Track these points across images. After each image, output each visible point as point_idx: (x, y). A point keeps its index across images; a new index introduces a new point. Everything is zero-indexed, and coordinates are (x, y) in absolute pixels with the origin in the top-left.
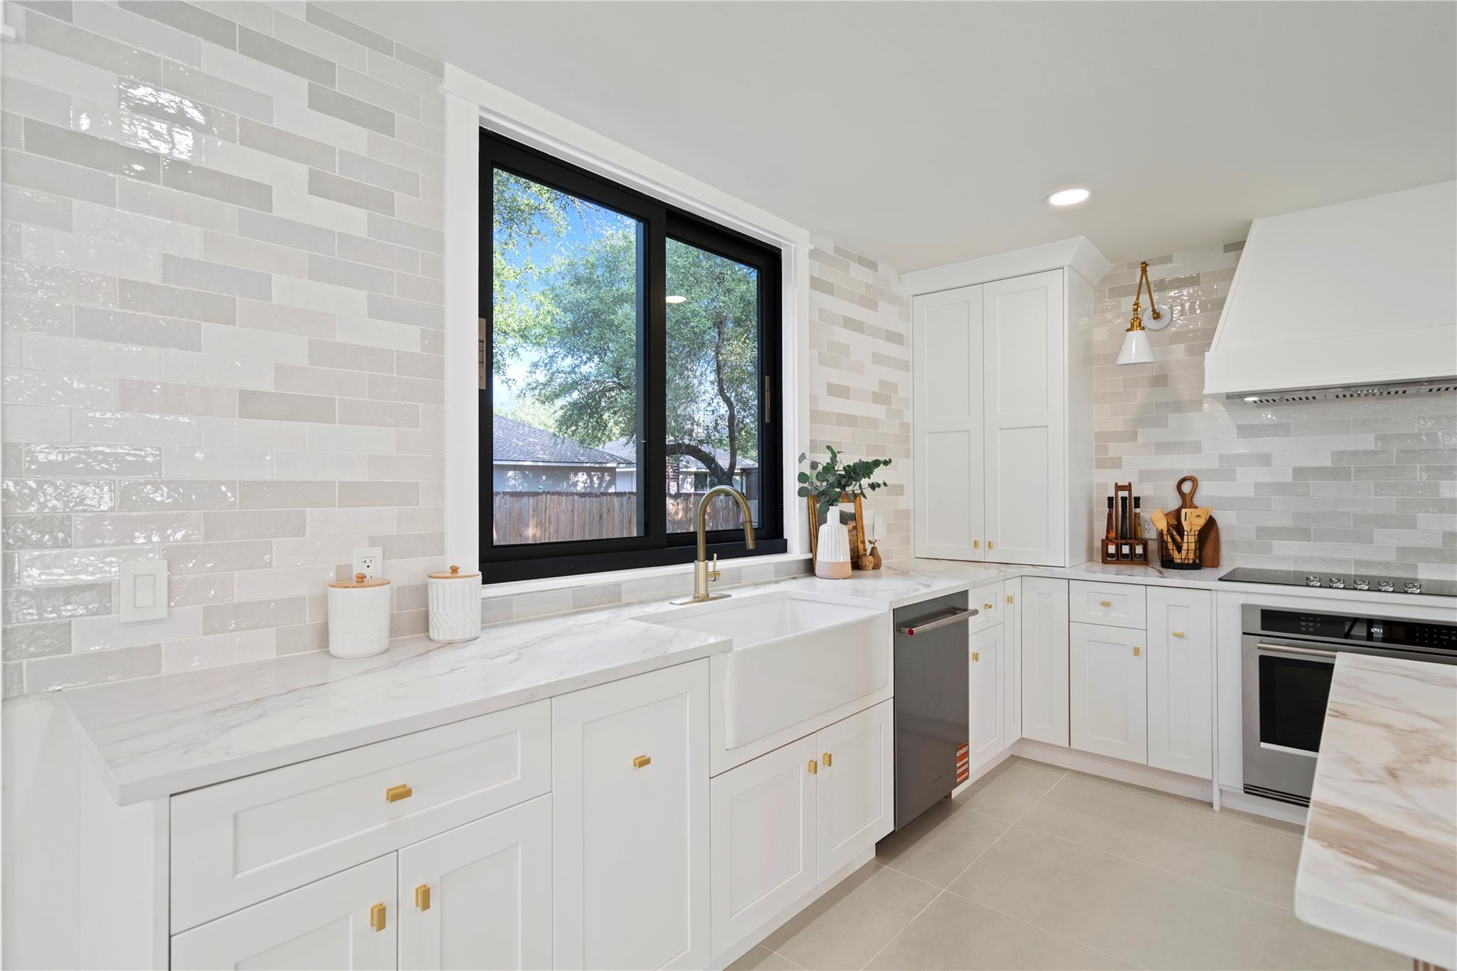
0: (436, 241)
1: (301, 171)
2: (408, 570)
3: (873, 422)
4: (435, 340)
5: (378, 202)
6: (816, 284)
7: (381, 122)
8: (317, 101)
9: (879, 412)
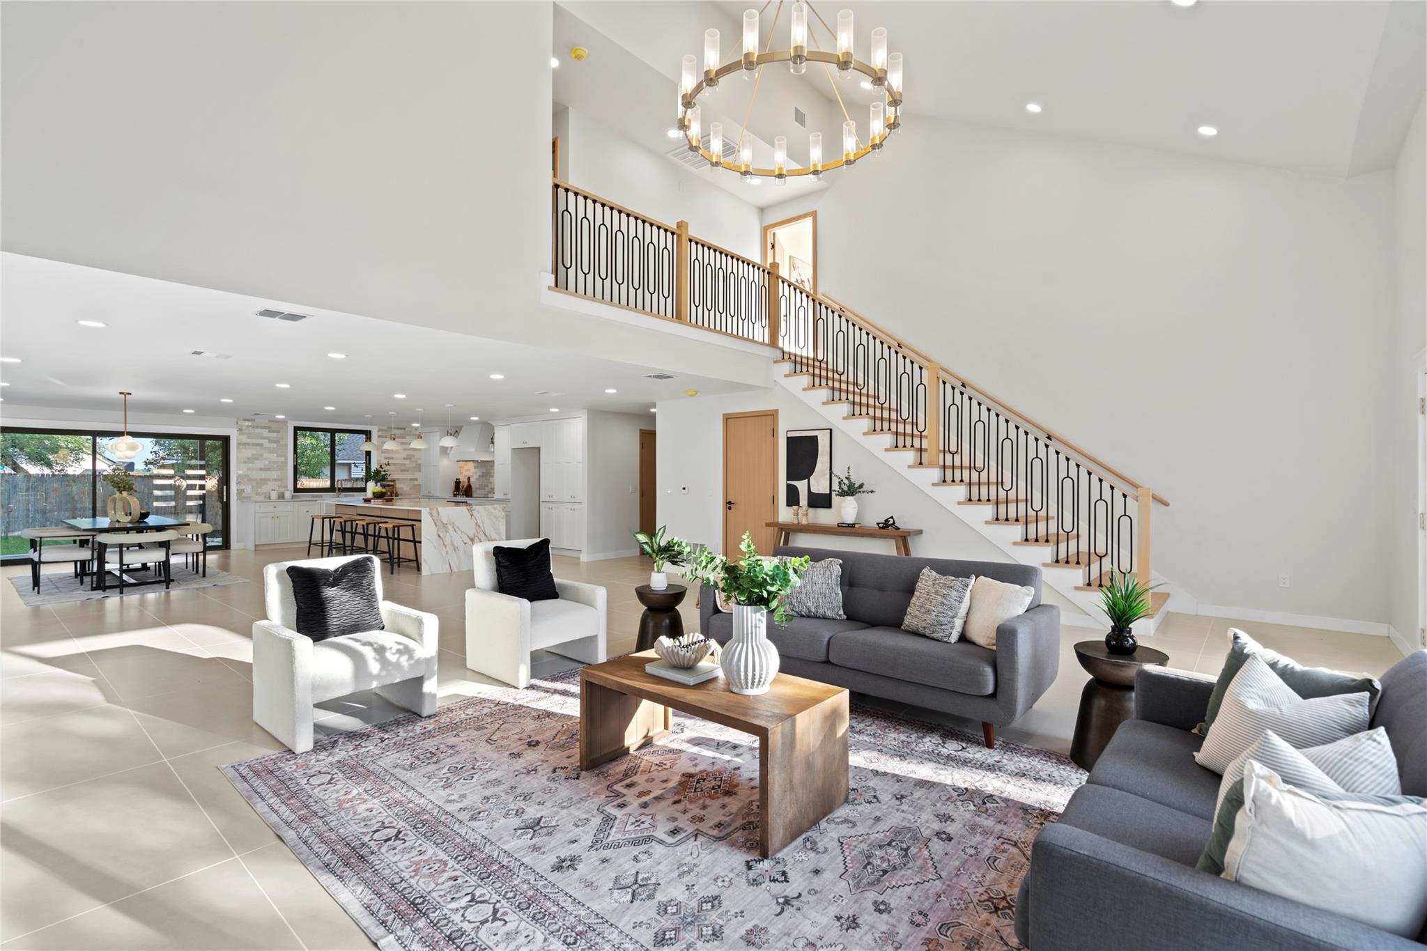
0: (286, 446)
1: (267, 441)
2: (282, 490)
3: (405, 464)
4: (286, 459)
5: (277, 442)
6: (379, 436)
7: (279, 432)
8: (269, 432)
9: (407, 462)
